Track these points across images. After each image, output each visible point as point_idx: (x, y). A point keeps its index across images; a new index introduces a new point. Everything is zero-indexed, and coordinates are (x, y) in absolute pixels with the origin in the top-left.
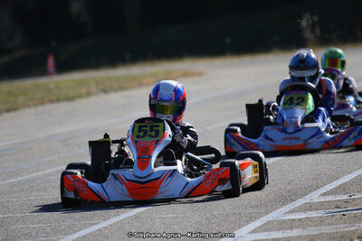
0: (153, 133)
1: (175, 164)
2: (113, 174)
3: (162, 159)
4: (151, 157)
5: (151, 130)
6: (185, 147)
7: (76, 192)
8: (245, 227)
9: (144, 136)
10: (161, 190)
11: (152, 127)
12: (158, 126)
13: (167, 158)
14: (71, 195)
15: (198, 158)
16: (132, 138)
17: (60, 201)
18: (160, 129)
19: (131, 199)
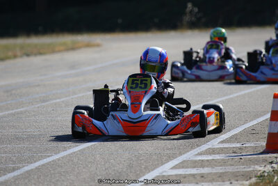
0: (143, 86)
1: (159, 110)
2: (112, 115)
3: (149, 106)
4: (141, 104)
5: (141, 83)
6: (166, 97)
7: (84, 128)
8: (166, 165)
9: (136, 87)
10: (147, 129)
11: (142, 81)
12: (146, 80)
13: (153, 105)
14: (80, 129)
15: (174, 106)
16: (127, 89)
17: (71, 133)
18: (148, 82)
19: (124, 134)
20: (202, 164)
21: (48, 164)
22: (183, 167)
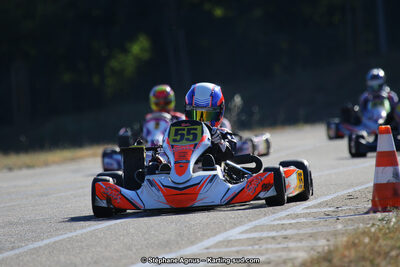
0: (191, 137)
2: (148, 180)
3: (200, 165)
4: (188, 162)
5: (189, 133)
7: (109, 201)
9: (181, 139)
10: (199, 197)
11: (189, 130)
12: (196, 129)
14: (103, 204)
15: (238, 166)
16: (168, 143)
18: (198, 132)
19: (168, 206)
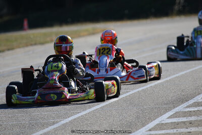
8: (164, 115)
20: (190, 114)
21: (78, 118)
22: (176, 117)
